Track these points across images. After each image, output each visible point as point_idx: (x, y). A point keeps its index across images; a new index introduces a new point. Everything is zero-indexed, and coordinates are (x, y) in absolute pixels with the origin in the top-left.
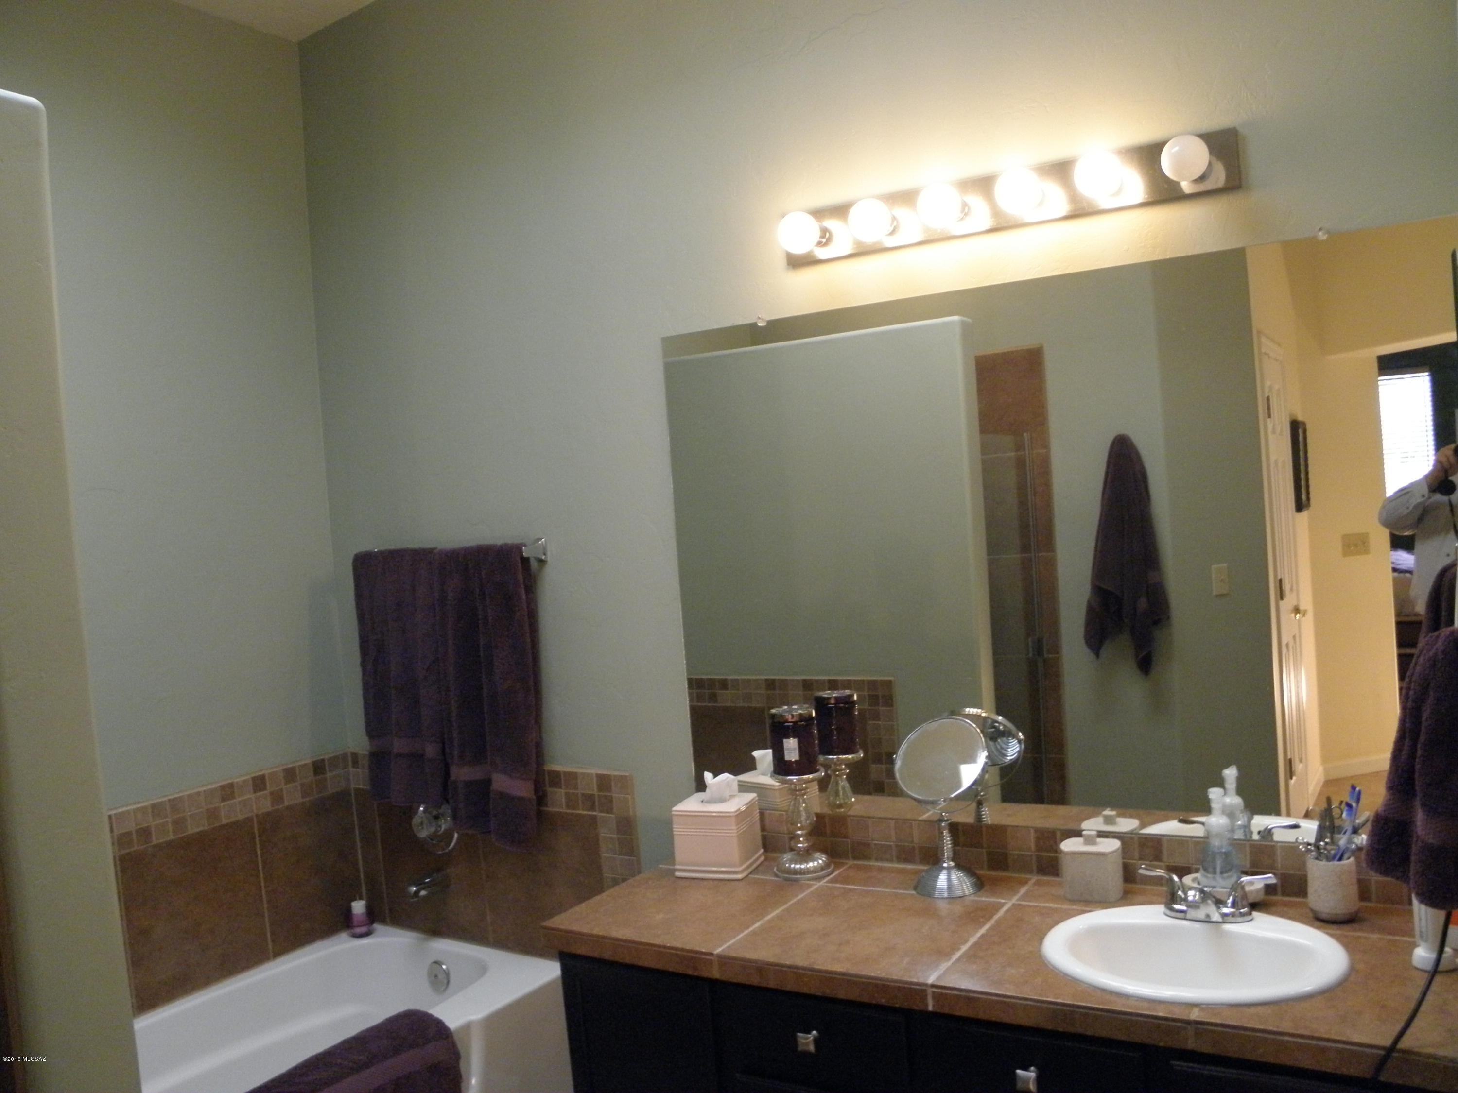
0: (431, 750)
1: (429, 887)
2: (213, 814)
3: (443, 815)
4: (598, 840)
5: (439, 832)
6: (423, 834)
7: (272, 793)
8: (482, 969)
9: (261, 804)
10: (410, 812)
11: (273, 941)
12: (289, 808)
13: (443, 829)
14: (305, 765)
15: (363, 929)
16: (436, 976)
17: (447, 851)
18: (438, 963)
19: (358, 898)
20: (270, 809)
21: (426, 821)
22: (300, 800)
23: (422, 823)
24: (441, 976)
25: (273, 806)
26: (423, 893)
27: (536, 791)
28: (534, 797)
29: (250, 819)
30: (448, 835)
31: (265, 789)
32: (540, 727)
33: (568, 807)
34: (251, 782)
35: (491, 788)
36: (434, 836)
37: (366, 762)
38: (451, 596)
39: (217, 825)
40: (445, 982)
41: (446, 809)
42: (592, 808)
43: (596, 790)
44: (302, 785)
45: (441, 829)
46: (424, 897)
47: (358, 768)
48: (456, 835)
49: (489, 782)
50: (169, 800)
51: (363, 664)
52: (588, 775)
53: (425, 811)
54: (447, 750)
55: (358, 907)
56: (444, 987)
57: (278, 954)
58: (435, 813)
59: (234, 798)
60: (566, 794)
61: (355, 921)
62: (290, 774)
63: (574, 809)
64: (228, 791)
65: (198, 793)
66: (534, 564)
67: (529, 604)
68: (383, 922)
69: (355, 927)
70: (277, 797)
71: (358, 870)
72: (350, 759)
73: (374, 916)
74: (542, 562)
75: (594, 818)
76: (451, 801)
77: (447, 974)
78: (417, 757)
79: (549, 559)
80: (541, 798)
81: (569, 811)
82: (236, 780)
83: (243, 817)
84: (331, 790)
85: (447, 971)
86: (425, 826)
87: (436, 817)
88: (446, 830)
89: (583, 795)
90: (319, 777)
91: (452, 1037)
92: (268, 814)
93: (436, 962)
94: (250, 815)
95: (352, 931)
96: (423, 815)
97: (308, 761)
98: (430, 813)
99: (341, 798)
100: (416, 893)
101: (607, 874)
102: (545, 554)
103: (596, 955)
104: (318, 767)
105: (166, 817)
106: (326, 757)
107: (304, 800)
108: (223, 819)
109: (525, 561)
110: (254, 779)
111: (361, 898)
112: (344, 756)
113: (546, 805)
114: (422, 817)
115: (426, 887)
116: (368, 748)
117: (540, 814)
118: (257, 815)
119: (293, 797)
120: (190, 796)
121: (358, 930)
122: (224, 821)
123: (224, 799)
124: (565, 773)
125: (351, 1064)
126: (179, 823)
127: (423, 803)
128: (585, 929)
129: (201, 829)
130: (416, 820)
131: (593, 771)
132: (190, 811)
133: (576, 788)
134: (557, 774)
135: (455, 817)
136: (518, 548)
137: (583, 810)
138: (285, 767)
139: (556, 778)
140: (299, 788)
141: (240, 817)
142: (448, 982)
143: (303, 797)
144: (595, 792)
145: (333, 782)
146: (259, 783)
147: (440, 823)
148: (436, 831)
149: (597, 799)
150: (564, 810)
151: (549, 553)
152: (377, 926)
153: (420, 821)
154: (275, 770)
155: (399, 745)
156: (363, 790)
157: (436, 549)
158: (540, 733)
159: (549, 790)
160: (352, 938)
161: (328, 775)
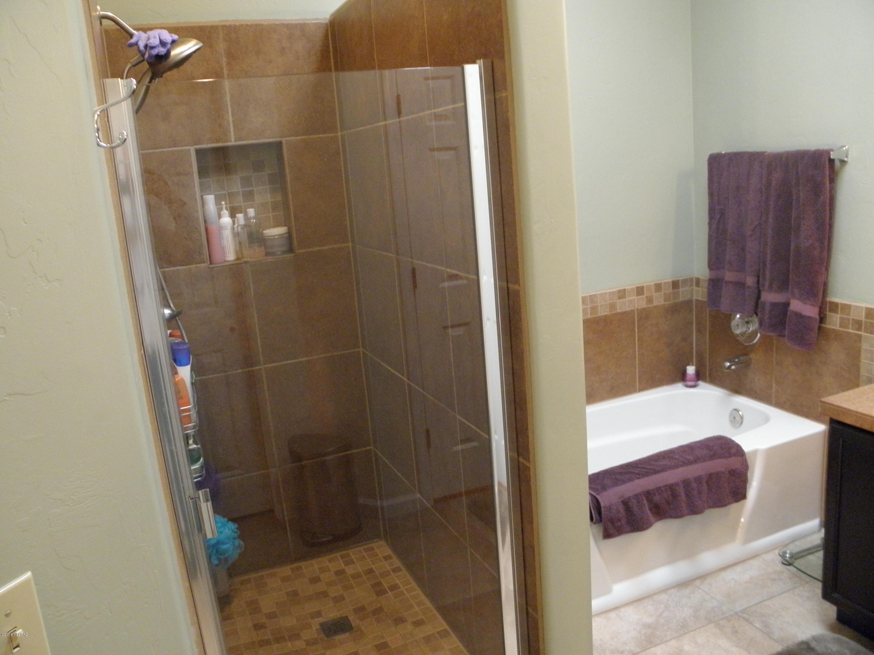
0: (750, 281)
1: (737, 364)
2: (612, 306)
3: (751, 321)
4: (860, 351)
5: (748, 331)
6: (738, 332)
7: (647, 297)
8: (767, 419)
9: (640, 303)
10: (729, 318)
11: (639, 382)
12: (656, 307)
13: (750, 331)
14: (668, 282)
15: (692, 383)
16: (734, 418)
17: (751, 344)
18: (737, 410)
19: (691, 364)
20: (645, 306)
21: (740, 324)
22: (663, 303)
23: (738, 325)
24: (738, 418)
25: (646, 305)
26: (733, 367)
27: (819, 315)
28: (818, 317)
29: (633, 311)
30: (754, 334)
31: (643, 294)
32: (827, 273)
33: (841, 326)
34: (635, 289)
35: (789, 309)
36: (743, 334)
37: (706, 284)
38: (774, 183)
39: (613, 312)
40: (740, 422)
41: (756, 320)
42: (859, 329)
43: (863, 317)
44: (665, 294)
45: (749, 329)
46: (733, 370)
47: (699, 286)
48: (759, 335)
49: (787, 304)
50: (590, 296)
51: (710, 224)
52: (859, 307)
53: (740, 318)
54: (761, 282)
55: (691, 370)
56: (739, 425)
57: (642, 389)
58: (746, 320)
59: (625, 298)
60: (841, 318)
61: (688, 377)
62: (658, 287)
63: (845, 328)
64: (622, 294)
65: (606, 293)
66: (837, 164)
67: (831, 191)
68: (705, 380)
69: (687, 381)
70: (650, 300)
71: (692, 348)
72: (694, 281)
73: (699, 376)
74: (843, 162)
75: (860, 336)
76: (759, 314)
77: (742, 418)
78: (741, 285)
79: (849, 160)
80: (822, 319)
81: (840, 329)
82: (627, 288)
83: (630, 309)
84: (681, 299)
85: (742, 416)
86: (739, 327)
87: (747, 322)
88: (752, 331)
89: (853, 320)
90: (675, 290)
91: (745, 456)
92: (644, 309)
93: (735, 410)
94: (633, 309)
95: (686, 383)
96: (739, 320)
97: (670, 280)
98: (744, 319)
99: (688, 303)
100: (729, 367)
101: (863, 373)
102: (847, 157)
103: (858, 425)
104: (675, 284)
105: (587, 305)
106: (680, 279)
107: (665, 303)
108: (618, 309)
109: (832, 161)
110: (637, 288)
111: (693, 365)
112: (691, 279)
113: (825, 324)
114: (738, 322)
115: (736, 364)
116: (709, 277)
117: (820, 328)
118: (637, 309)
119: (659, 300)
120: (601, 294)
121: (690, 383)
122: (619, 311)
123: (620, 298)
124: (842, 304)
125: (684, 460)
126: (594, 309)
127: (740, 312)
128: (852, 407)
129: (606, 313)
130: (733, 323)
131: (864, 305)
132: (600, 303)
133: (849, 314)
134: (836, 305)
135: (761, 324)
136: (827, 152)
137: (852, 329)
138: (655, 283)
139: (834, 307)
140: (663, 296)
141: (628, 309)
142: (742, 423)
143: (665, 301)
144: (863, 319)
145: (684, 293)
146: (640, 291)
147: (749, 326)
148: (746, 331)
149: (863, 323)
150: (837, 328)
151: (849, 156)
152: (700, 383)
153: (736, 323)
154: (650, 284)
155: (729, 276)
156: (701, 301)
157: (765, 152)
158: (827, 276)
159: (828, 313)
160: (685, 388)
161: (681, 290)
